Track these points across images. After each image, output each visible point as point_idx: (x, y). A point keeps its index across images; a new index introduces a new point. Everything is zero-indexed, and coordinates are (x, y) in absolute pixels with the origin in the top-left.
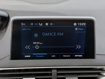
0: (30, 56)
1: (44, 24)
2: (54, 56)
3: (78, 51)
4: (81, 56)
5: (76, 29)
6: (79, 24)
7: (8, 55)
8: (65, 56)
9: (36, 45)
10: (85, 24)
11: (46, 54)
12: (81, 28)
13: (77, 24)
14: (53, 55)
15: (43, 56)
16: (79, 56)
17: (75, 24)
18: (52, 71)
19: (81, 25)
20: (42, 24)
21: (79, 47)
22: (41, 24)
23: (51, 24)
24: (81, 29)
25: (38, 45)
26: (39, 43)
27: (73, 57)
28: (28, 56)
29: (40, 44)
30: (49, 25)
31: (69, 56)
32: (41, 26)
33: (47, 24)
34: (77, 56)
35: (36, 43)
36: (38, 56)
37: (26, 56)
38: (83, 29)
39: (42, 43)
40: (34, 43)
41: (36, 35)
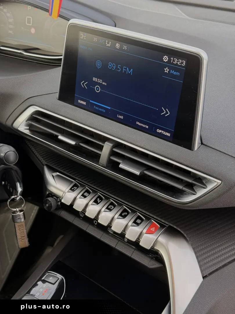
0: (85, 103)
2: (122, 117)
3: (163, 122)
4: (169, 134)
5: (167, 70)
6: (174, 60)
8: (140, 124)
9: (97, 83)
10: (183, 63)
11: (109, 108)
12: (176, 70)
13: (170, 60)
14: (121, 114)
15: (104, 111)
16: (165, 133)
17: (165, 59)
18: (104, 143)
19: (177, 64)
20: (110, 43)
21: (166, 112)
23: (125, 47)
24: (175, 73)
25: (99, 84)
26: (100, 81)
27: (152, 131)
28: (82, 102)
29: (103, 83)
30: (121, 47)
31: (147, 127)
32: (108, 46)
33: (118, 45)
34: (160, 131)
35: (97, 80)
36: (97, 108)
37: (79, 101)
38: (178, 74)
39: (106, 84)
40: (94, 79)
41: (99, 64)
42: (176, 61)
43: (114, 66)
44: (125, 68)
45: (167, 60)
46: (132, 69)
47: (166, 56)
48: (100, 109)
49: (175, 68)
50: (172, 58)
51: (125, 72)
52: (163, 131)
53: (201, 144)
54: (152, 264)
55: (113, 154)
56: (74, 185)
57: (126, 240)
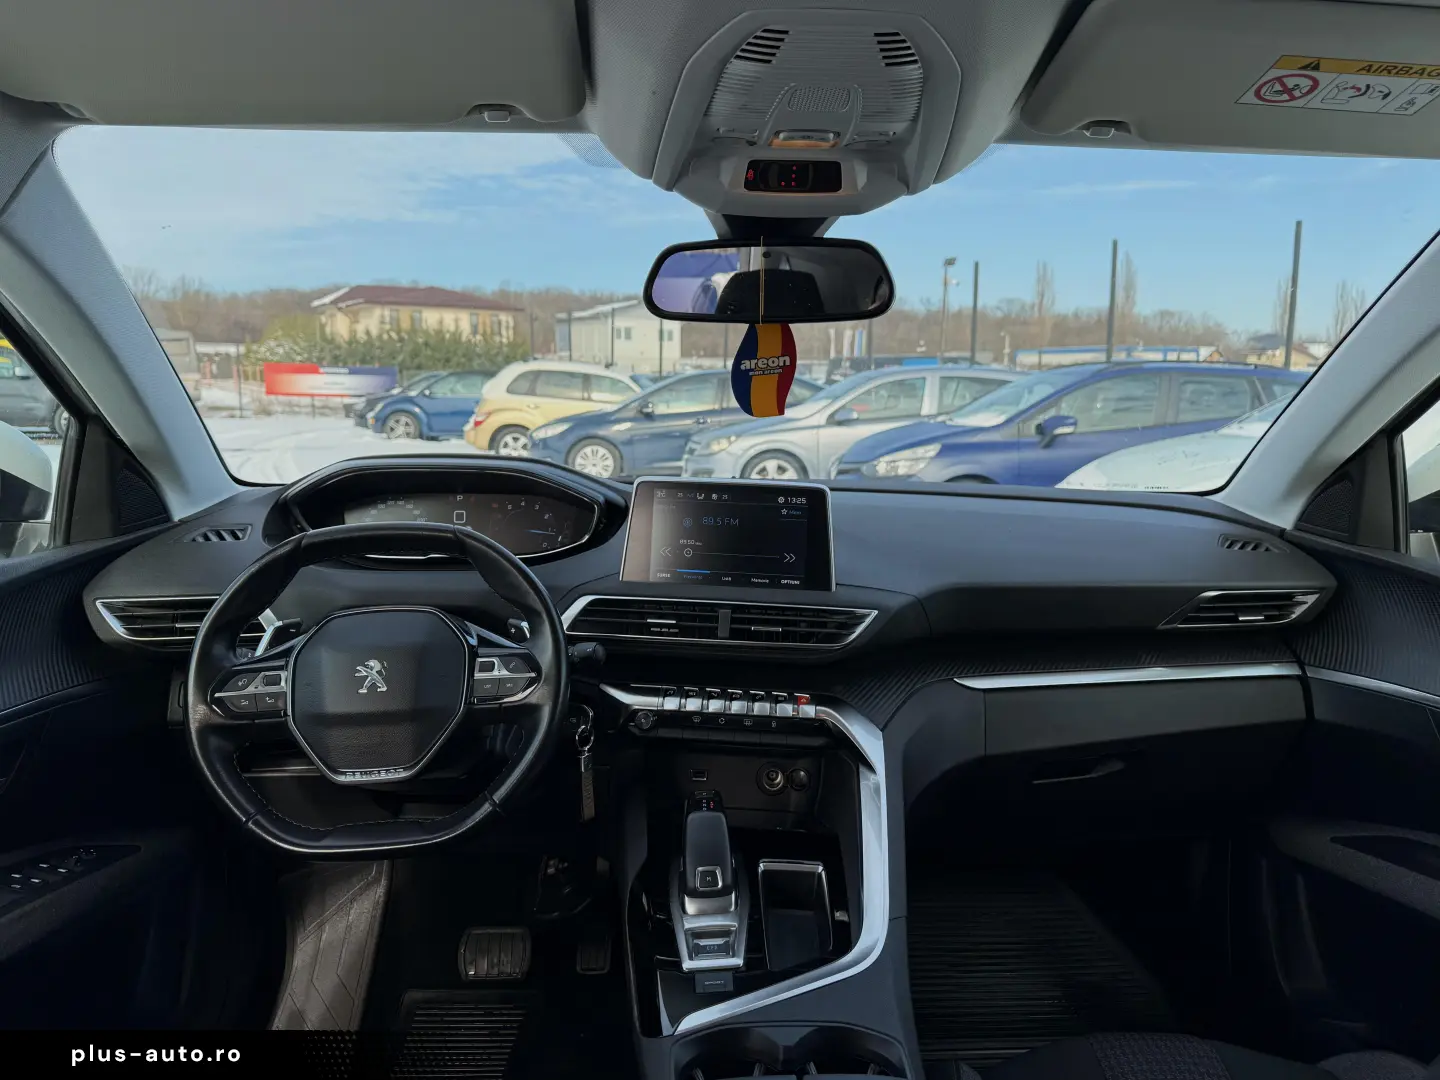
0: (668, 575)
1: (708, 497)
2: (730, 579)
3: (789, 570)
4: (798, 582)
6: (792, 500)
8: (756, 581)
9: (687, 546)
10: (804, 500)
11: (709, 572)
12: (796, 509)
13: (786, 500)
14: (727, 576)
15: (701, 578)
16: (793, 582)
17: (781, 500)
18: (719, 612)
20: (703, 495)
21: (790, 558)
22: (700, 495)
23: (725, 496)
24: (795, 513)
25: (690, 546)
26: (691, 542)
27: (775, 584)
29: (697, 544)
30: (719, 499)
31: (767, 581)
32: (700, 500)
33: (714, 496)
34: (785, 582)
35: (687, 542)
36: (689, 577)
37: (658, 575)
38: (800, 513)
39: (700, 544)
40: (681, 541)
42: (795, 500)
43: (711, 520)
44: (727, 520)
45: (783, 501)
46: (738, 520)
47: (781, 497)
48: (695, 577)
49: (796, 507)
50: (789, 498)
51: (728, 524)
52: (789, 581)
53: (837, 584)
54: (817, 741)
55: (734, 621)
56: (667, 690)
57: (774, 725)
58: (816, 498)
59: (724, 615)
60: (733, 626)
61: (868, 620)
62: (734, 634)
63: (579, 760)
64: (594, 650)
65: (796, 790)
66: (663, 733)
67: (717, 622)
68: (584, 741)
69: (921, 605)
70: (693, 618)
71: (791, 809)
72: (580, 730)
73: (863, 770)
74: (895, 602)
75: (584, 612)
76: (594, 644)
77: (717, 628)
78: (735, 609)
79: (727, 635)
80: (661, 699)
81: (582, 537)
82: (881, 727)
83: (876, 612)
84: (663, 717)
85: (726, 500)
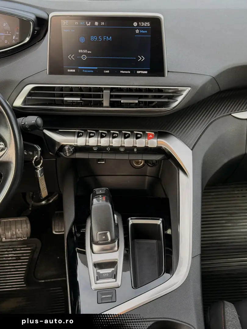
0: (74, 71)
2: (108, 72)
3: (141, 65)
4: (146, 72)
5: (137, 31)
6: (141, 24)
7: (45, 69)
8: (123, 72)
9: (83, 54)
10: (148, 24)
11: (97, 68)
12: (144, 30)
13: (138, 24)
14: (107, 70)
15: (92, 71)
16: (144, 72)
17: (135, 24)
18: (103, 92)
19: (144, 26)
20: (90, 23)
21: (142, 58)
22: (88, 23)
23: (103, 23)
24: (144, 32)
25: (85, 54)
26: (85, 51)
27: (133, 74)
28: (71, 71)
29: (89, 52)
30: (100, 24)
31: (129, 72)
32: (88, 26)
33: (96, 23)
34: (139, 72)
35: (83, 51)
36: (86, 71)
37: (69, 71)
38: (146, 32)
39: (91, 52)
40: (80, 51)
41: (82, 40)
42: (143, 24)
43: (95, 38)
44: (105, 38)
45: (136, 25)
46: (111, 37)
47: (135, 23)
48: (89, 71)
49: (144, 28)
50: (140, 23)
51: (106, 40)
52: (141, 72)
53: (168, 72)
54: (158, 157)
55: (111, 96)
56: (79, 133)
57: (135, 150)
58: (156, 23)
59: (106, 93)
60: (112, 100)
61: (185, 94)
62: (112, 104)
63: (36, 173)
64: (36, 121)
65: (150, 166)
66: (78, 155)
67: (103, 98)
68: (37, 163)
69: (215, 79)
70: (90, 96)
71: (148, 174)
72: (35, 158)
73: (181, 174)
74: (200, 82)
75: (30, 94)
76: (36, 117)
77: (103, 101)
78: (112, 90)
79: (108, 105)
80: (76, 138)
81: (25, 38)
82: (191, 148)
83: (190, 88)
84: (77, 149)
85: (103, 25)
